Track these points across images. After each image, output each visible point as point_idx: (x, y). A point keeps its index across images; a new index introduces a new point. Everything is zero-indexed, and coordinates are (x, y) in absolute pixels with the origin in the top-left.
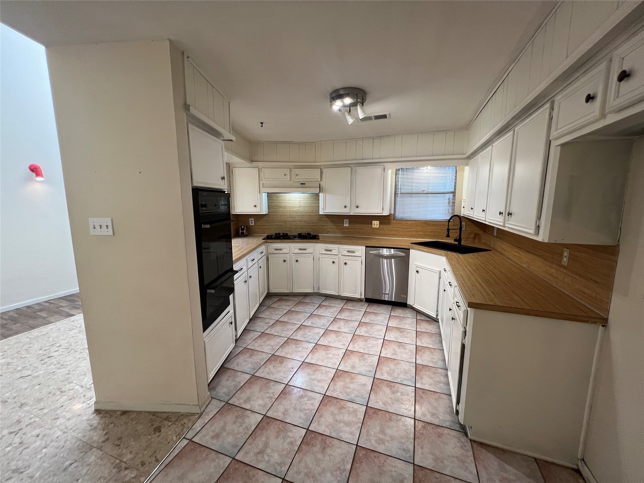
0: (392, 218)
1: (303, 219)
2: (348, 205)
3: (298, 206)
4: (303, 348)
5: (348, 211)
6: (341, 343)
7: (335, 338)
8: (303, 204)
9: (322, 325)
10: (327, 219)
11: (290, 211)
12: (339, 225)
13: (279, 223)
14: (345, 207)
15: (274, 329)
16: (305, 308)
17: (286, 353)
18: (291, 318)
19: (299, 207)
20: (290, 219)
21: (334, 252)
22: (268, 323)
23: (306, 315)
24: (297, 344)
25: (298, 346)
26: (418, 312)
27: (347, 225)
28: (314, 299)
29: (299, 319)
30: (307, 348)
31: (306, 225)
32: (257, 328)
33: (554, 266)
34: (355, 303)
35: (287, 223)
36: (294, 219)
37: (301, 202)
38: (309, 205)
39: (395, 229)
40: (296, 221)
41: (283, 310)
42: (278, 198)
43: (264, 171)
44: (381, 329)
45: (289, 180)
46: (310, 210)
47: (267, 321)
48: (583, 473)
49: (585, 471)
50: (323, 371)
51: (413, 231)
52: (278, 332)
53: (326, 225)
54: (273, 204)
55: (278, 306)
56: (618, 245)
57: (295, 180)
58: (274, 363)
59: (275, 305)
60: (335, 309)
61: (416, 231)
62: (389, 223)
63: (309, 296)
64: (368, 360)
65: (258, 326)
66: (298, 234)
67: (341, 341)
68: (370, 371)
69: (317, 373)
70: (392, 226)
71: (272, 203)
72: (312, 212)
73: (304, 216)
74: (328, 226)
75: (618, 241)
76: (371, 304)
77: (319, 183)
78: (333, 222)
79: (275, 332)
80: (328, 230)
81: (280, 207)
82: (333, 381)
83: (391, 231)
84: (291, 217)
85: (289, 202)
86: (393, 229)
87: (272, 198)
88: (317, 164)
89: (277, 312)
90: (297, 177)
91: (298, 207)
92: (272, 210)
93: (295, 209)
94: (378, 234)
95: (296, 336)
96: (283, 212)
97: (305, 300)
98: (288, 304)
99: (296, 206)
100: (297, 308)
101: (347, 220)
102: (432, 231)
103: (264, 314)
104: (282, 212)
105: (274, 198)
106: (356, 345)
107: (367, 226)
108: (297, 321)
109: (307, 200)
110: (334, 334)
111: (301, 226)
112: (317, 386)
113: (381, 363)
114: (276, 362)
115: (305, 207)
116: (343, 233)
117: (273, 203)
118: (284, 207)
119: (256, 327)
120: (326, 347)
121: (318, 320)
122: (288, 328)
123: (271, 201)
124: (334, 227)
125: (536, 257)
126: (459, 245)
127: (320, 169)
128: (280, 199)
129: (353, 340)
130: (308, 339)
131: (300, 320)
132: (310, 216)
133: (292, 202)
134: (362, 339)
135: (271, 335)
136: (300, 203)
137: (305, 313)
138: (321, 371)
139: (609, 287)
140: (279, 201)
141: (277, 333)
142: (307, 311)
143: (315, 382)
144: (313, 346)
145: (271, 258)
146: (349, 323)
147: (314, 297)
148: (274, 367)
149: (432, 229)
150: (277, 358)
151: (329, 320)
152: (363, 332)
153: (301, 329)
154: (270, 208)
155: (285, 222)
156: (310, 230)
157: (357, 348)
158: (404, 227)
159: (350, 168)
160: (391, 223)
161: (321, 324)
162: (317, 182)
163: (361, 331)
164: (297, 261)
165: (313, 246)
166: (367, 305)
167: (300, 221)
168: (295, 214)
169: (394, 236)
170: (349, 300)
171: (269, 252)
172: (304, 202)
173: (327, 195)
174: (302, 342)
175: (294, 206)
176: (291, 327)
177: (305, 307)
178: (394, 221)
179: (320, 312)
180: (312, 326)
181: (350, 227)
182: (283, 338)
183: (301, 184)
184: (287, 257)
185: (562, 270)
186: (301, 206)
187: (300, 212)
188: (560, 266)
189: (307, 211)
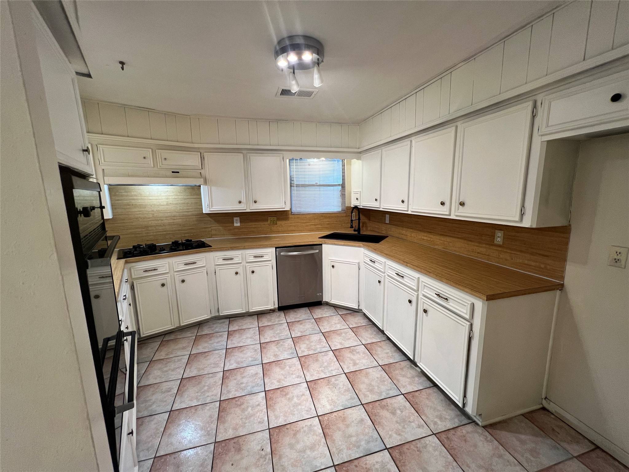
0: (290, 213)
1: (174, 221)
2: (243, 200)
3: (165, 203)
4: (253, 407)
5: (244, 207)
6: (294, 376)
7: (281, 372)
8: (174, 200)
9: (252, 361)
10: (209, 218)
11: (153, 211)
12: (227, 225)
13: (136, 230)
14: (240, 202)
15: (186, 395)
16: (212, 344)
17: (235, 429)
18: (201, 367)
19: (167, 205)
20: (154, 223)
21: (236, 260)
22: (169, 390)
23: (221, 354)
24: (240, 405)
25: (243, 407)
26: (336, 307)
27: (239, 224)
28: (215, 326)
29: (214, 364)
30: (257, 403)
31: (180, 228)
32: (154, 406)
33: (484, 245)
34: (268, 316)
35: (150, 229)
36: (159, 222)
37: (170, 197)
38: (182, 202)
39: (294, 224)
40: (164, 225)
41: (179, 358)
42: (129, 194)
43: (103, 150)
44: (319, 339)
45: (152, 166)
46: (185, 208)
47: (165, 386)
48: (550, 409)
49: (551, 407)
50: (304, 429)
51: (312, 224)
52: (198, 400)
53: (209, 226)
54: (120, 202)
55: (167, 355)
56: (570, 225)
57: (163, 166)
58: (227, 458)
59: (162, 354)
60: (251, 331)
61: (315, 225)
62: (287, 218)
63: (205, 324)
64: (338, 384)
65: (154, 403)
66: (172, 242)
67: (291, 372)
68: (352, 398)
69: (299, 436)
70: (291, 222)
71: (118, 200)
72: (187, 210)
73: (177, 217)
74: (212, 228)
75: (569, 222)
76: (286, 311)
77: (200, 171)
78: (218, 222)
79: (191, 400)
80: (213, 232)
81: (135, 206)
82: (327, 437)
83: (290, 227)
84: (156, 220)
85: (150, 198)
86: (291, 224)
87: (117, 194)
88: (196, 146)
89: (172, 366)
90: (164, 162)
91: (165, 205)
92: (119, 211)
93: (161, 208)
94: (275, 232)
95: (229, 392)
96: (141, 213)
97: (202, 331)
98: (180, 346)
99: (162, 204)
100: (200, 347)
101: (238, 219)
102: (328, 224)
103: (151, 377)
104: (138, 213)
105: (121, 192)
106: (312, 371)
107: (262, 223)
108: (214, 367)
109: (178, 194)
110: (276, 366)
111: (173, 231)
112: (315, 459)
113: (353, 381)
114: (230, 454)
115: (176, 204)
116: (232, 234)
117: (121, 200)
118: (141, 206)
119: (151, 406)
120: (281, 391)
121: (241, 355)
122: (207, 384)
123: (117, 198)
124: (221, 227)
125: (454, 239)
126: (359, 235)
127: (199, 153)
128: (133, 193)
129: (304, 366)
130: (249, 388)
131: (216, 365)
133: (155, 198)
134: (311, 359)
135: (188, 409)
136: (167, 199)
137: (217, 352)
138: (302, 430)
139: (564, 260)
140: (130, 198)
141: (195, 401)
142: (216, 347)
143: (308, 452)
144: (264, 397)
145: (138, 285)
146: (282, 345)
147: (214, 324)
148: (232, 465)
149: (328, 221)
150: (226, 445)
151: (256, 350)
152: (306, 350)
153: (227, 378)
154: (116, 209)
155: (147, 227)
156: (187, 235)
157: (315, 375)
158: (303, 221)
159: (242, 155)
160: (289, 218)
161: (250, 359)
162: (197, 171)
163: (302, 349)
164: (183, 281)
165: (206, 257)
166: (282, 314)
167: (169, 224)
168: (161, 215)
169: (293, 232)
170: (260, 314)
171: (133, 277)
172: (173, 197)
173: (213, 188)
174: (244, 397)
175: (158, 204)
176: (211, 381)
177: (210, 342)
178: (293, 216)
179: (235, 342)
180: (239, 366)
181: (242, 227)
182: (212, 405)
183: (173, 172)
184: (166, 279)
185: (496, 248)
186: (170, 203)
187: (169, 212)
188: (492, 245)
189: (180, 209)
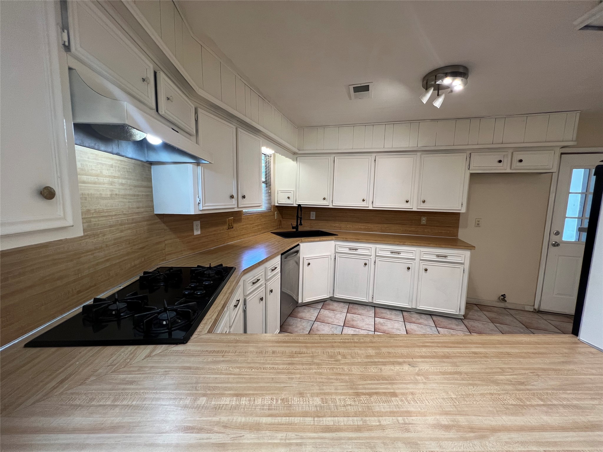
0: (243, 212)
2: (235, 194)
3: (108, 194)
5: (235, 204)
8: (121, 187)
10: (163, 225)
12: (185, 234)
14: (232, 197)
19: (111, 197)
27: (199, 232)
33: (414, 226)
39: (245, 226)
45: (154, 105)
51: (256, 225)
53: (163, 239)
61: (258, 226)
70: (243, 224)
74: (166, 242)
78: (174, 230)
80: (167, 249)
83: (242, 230)
88: (199, 91)
94: (232, 238)
101: (198, 223)
107: (221, 228)
115: (124, 196)
116: (192, 249)
124: (178, 240)
126: (297, 232)
127: (194, 107)
132: (135, 223)
139: (458, 227)
149: (265, 221)
158: (250, 222)
160: (242, 219)
169: (244, 236)
173: (206, 172)
178: (244, 217)
181: (203, 235)
185: (422, 227)
186: (116, 194)
187: (114, 213)
188: (419, 225)
189: (129, 208)
